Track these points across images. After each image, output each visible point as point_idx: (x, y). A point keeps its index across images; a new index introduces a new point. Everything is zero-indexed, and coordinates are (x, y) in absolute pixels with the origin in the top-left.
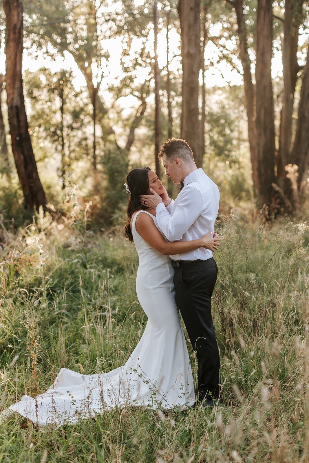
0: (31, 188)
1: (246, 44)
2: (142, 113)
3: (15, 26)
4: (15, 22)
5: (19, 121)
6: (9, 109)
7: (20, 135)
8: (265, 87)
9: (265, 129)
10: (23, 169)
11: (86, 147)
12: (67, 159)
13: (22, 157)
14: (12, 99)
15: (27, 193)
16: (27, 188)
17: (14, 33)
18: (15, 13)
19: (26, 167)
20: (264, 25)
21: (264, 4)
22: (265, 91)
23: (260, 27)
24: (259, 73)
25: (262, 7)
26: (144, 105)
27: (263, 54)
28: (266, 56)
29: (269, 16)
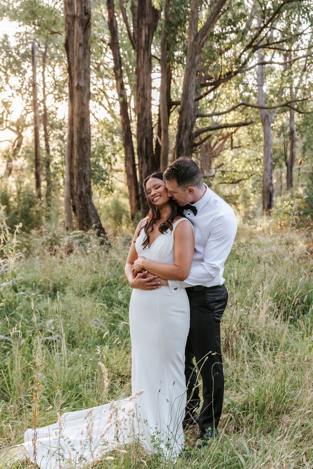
1: (123, 83)
2: (19, 145)
20: (144, 63)
21: (143, 44)
22: (146, 124)
23: (139, 65)
24: (140, 106)
25: (141, 47)
26: (20, 139)
27: (143, 89)
28: (146, 90)
29: (148, 55)
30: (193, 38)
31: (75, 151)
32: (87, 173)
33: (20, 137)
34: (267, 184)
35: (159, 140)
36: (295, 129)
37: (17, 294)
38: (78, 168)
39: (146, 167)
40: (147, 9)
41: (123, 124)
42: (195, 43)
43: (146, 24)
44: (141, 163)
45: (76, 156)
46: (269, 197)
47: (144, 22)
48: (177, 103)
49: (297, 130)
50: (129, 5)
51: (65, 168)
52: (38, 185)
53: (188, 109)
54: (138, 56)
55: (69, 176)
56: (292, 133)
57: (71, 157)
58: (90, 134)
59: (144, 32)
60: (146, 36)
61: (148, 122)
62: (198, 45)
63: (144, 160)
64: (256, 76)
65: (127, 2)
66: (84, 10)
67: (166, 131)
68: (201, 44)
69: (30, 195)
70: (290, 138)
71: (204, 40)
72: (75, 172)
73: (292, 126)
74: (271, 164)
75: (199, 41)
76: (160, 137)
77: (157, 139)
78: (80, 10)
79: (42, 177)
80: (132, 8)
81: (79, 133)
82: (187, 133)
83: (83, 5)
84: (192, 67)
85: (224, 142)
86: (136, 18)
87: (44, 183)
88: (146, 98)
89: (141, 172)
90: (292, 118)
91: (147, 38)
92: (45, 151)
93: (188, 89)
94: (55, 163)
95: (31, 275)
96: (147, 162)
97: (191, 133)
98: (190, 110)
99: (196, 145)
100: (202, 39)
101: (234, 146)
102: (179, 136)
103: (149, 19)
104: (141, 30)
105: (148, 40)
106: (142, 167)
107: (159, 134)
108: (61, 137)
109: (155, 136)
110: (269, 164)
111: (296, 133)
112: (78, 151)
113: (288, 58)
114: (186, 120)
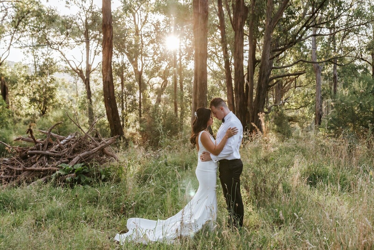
0: (115, 126)
1: (226, 48)
2: (165, 86)
3: (108, 38)
4: (109, 36)
5: (109, 90)
6: (104, 83)
7: (110, 97)
8: (240, 71)
9: (240, 94)
10: (111, 116)
11: (136, 105)
12: (125, 111)
13: (111, 109)
14: (106, 78)
15: (113, 128)
16: (113, 126)
17: (108, 42)
18: (109, 32)
19: (112, 115)
20: (239, 38)
21: (239, 28)
22: (240, 74)
23: (236, 40)
24: (236, 64)
25: (237, 29)
26: (166, 82)
27: (238, 54)
28: (240, 55)
29: (241, 33)
30: (269, 23)
31: (198, 91)
32: (204, 103)
33: (166, 81)
34: (318, 110)
35: (248, 83)
36: (337, 75)
37: (167, 167)
38: (200, 100)
39: (240, 100)
40: (241, 7)
41: (227, 74)
42: (270, 26)
43: (240, 16)
44: (237, 97)
45: (198, 93)
46: (319, 118)
47: (239, 15)
48: (259, 61)
49: (338, 76)
50: (231, 3)
51: (192, 100)
52: (176, 110)
53: (265, 65)
54: (236, 34)
55: (194, 105)
56: (335, 77)
57: (196, 93)
58: (207, 79)
59: (239, 20)
60: (240, 23)
61: (241, 73)
62: (271, 27)
63: (239, 95)
64: (311, 42)
65: (230, 2)
66: (204, 10)
67: (252, 78)
68: (274, 26)
69: (171, 115)
70: (334, 81)
71: (275, 24)
72: (198, 102)
73: (335, 73)
74: (321, 97)
75: (272, 24)
76: (249, 81)
77: (247, 83)
78: (202, 10)
79: (178, 105)
80: (233, 5)
81: (201, 80)
82: (264, 79)
83: (204, 7)
84: (268, 40)
85: (291, 83)
86: (235, 11)
87: (179, 109)
88: (240, 59)
89: (236, 103)
90: (335, 68)
91: (241, 24)
92: (180, 90)
93: (265, 53)
94: (186, 97)
95: (173, 159)
96: (240, 97)
97: (267, 79)
98: (266, 66)
99: (270, 86)
100: (274, 23)
101: (297, 85)
102: (259, 81)
103: (242, 13)
104: (238, 19)
105: (242, 25)
106: (237, 99)
107: (248, 79)
108: (190, 82)
109: (246, 81)
110: (320, 97)
111: (338, 77)
112: (200, 91)
113: (332, 31)
114: (264, 72)
